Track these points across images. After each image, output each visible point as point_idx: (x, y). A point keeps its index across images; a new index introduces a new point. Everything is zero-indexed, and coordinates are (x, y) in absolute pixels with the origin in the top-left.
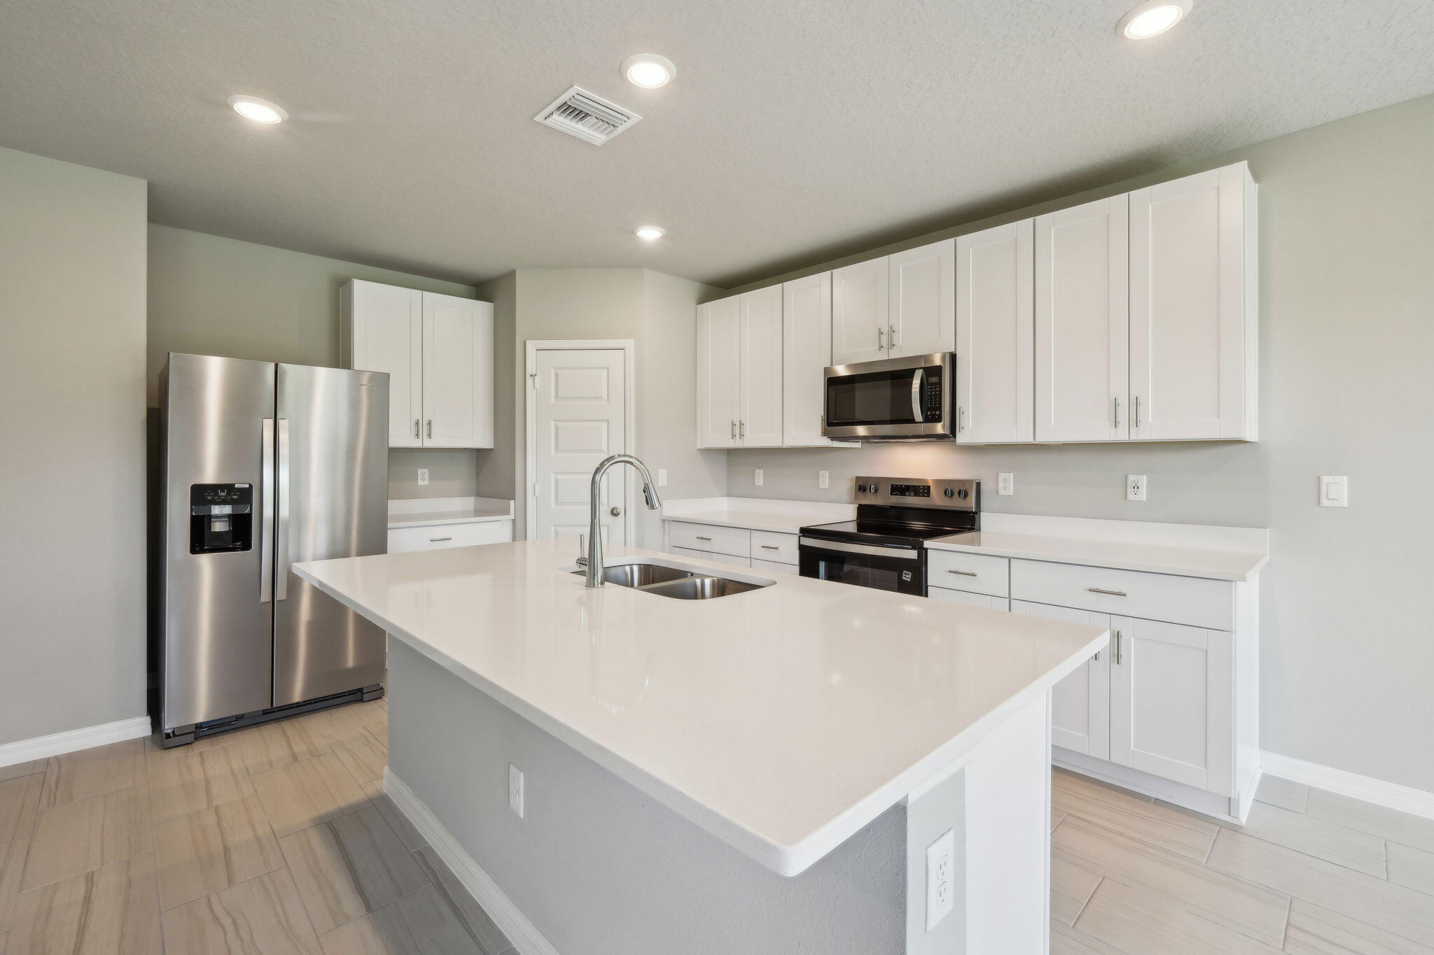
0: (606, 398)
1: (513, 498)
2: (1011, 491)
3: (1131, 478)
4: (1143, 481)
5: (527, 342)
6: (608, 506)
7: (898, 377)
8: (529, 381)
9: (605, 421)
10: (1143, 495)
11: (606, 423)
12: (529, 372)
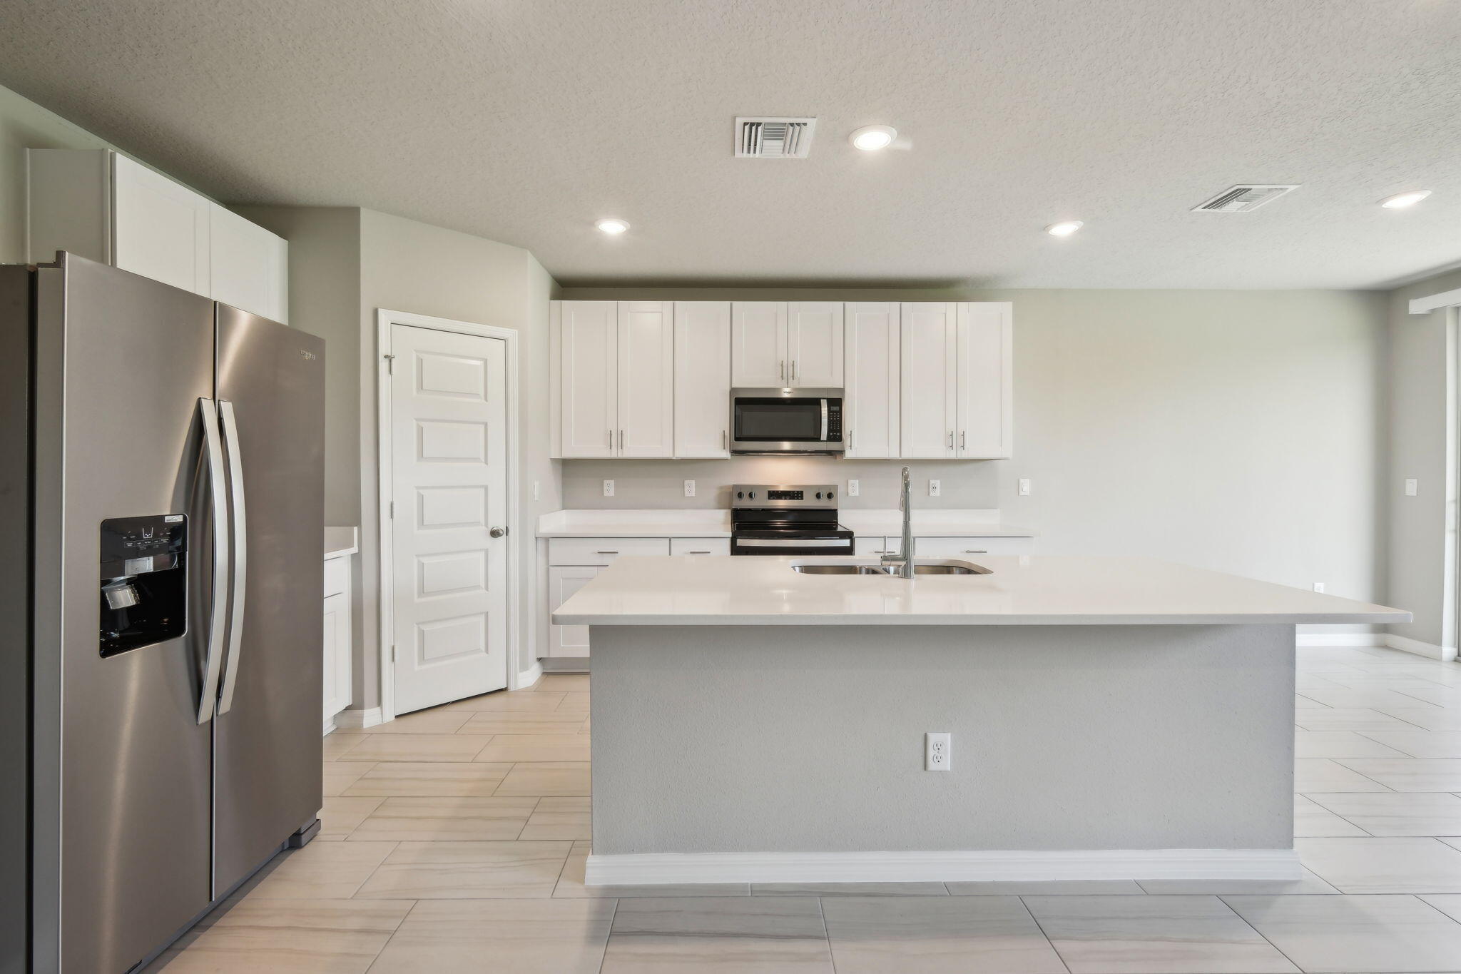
0: (482, 393)
1: (357, 521)
2: (857, 493)
3: (932, 482)
4: (937, 483)
5: (381, 312)
6: (486, 525)
7: (807, 404)
8: (383, 365)
9: (483, 423)
10: (938, 493)
11: (483, 426)
12: (383, 350)
